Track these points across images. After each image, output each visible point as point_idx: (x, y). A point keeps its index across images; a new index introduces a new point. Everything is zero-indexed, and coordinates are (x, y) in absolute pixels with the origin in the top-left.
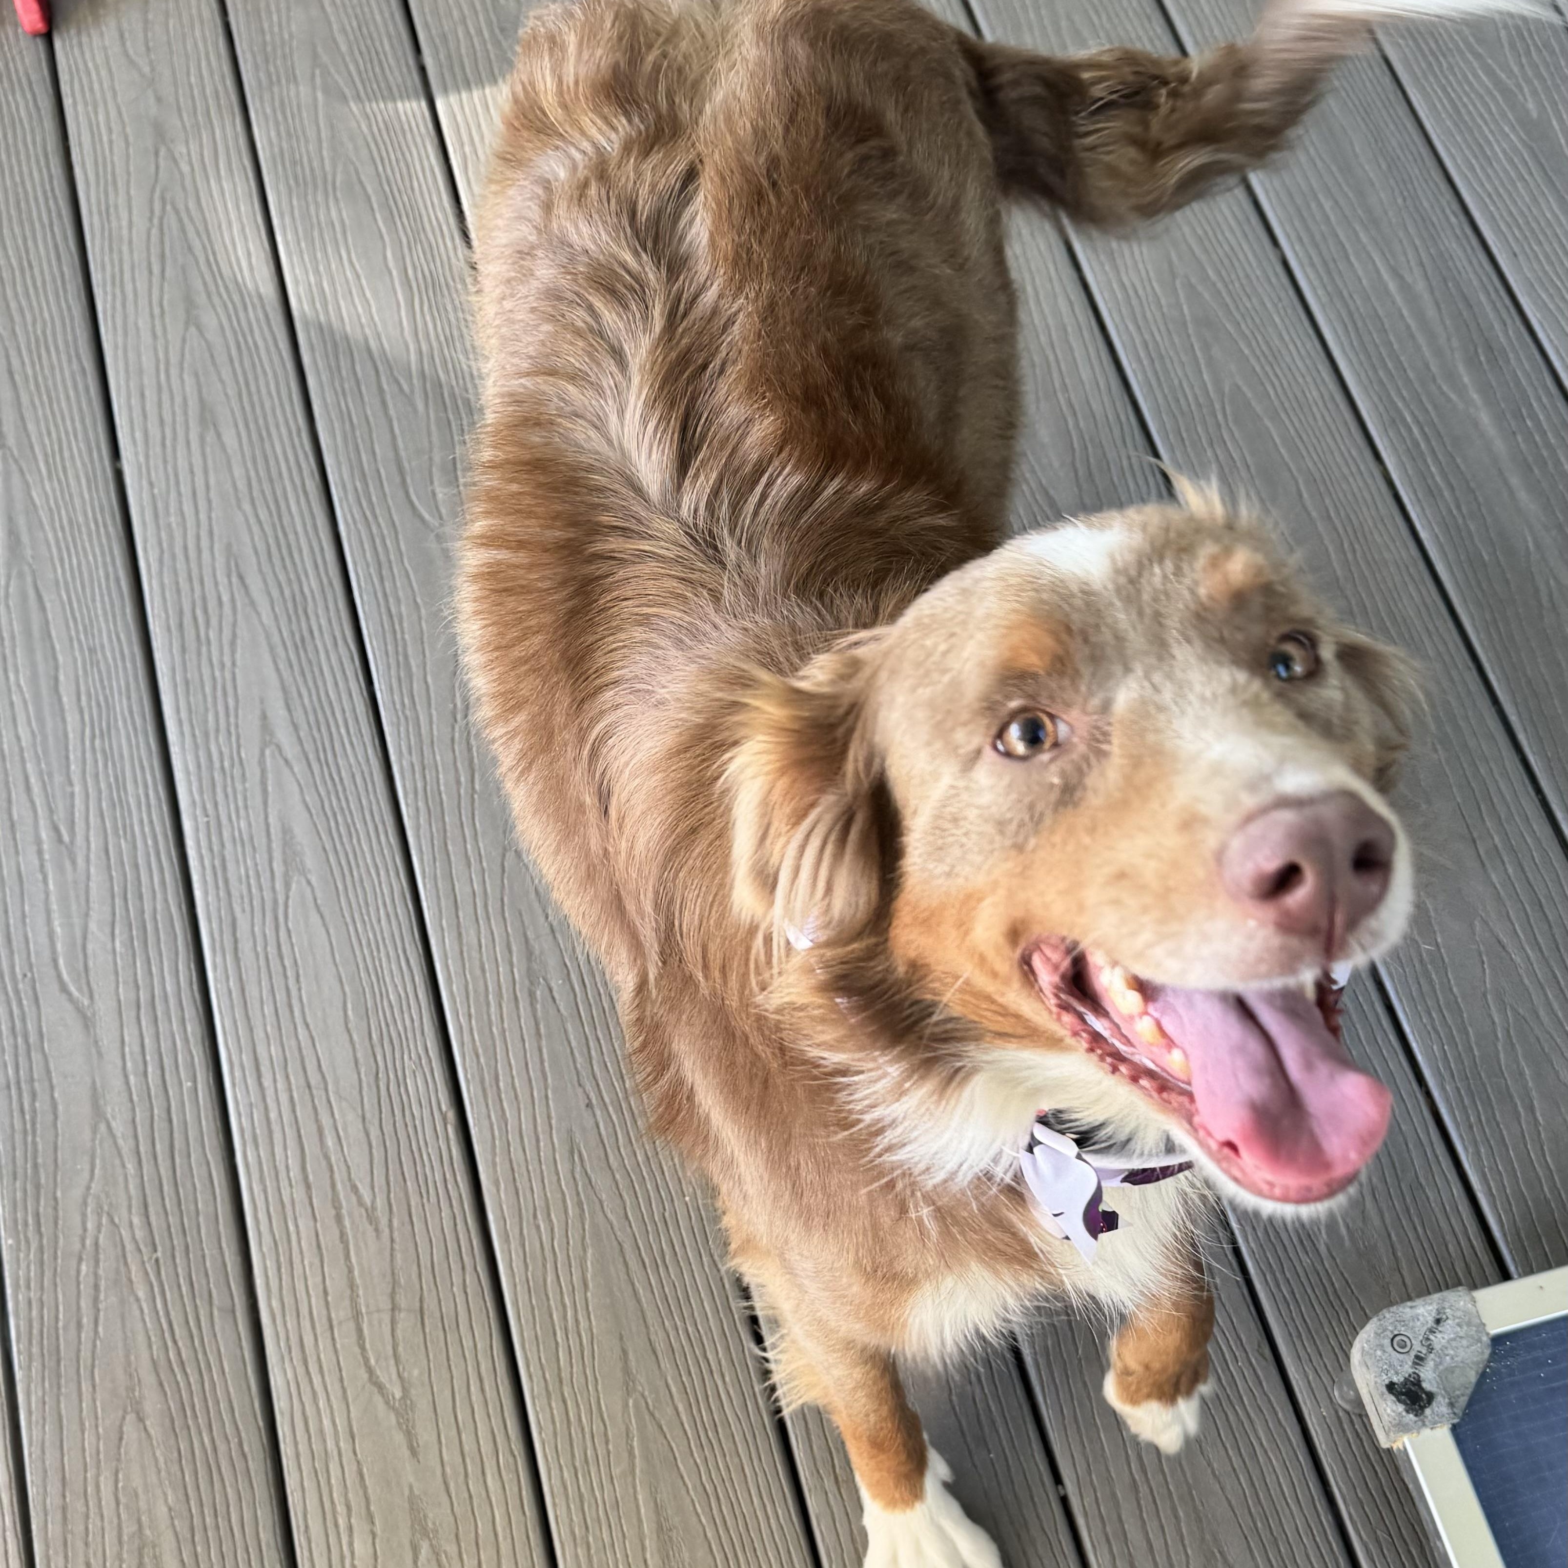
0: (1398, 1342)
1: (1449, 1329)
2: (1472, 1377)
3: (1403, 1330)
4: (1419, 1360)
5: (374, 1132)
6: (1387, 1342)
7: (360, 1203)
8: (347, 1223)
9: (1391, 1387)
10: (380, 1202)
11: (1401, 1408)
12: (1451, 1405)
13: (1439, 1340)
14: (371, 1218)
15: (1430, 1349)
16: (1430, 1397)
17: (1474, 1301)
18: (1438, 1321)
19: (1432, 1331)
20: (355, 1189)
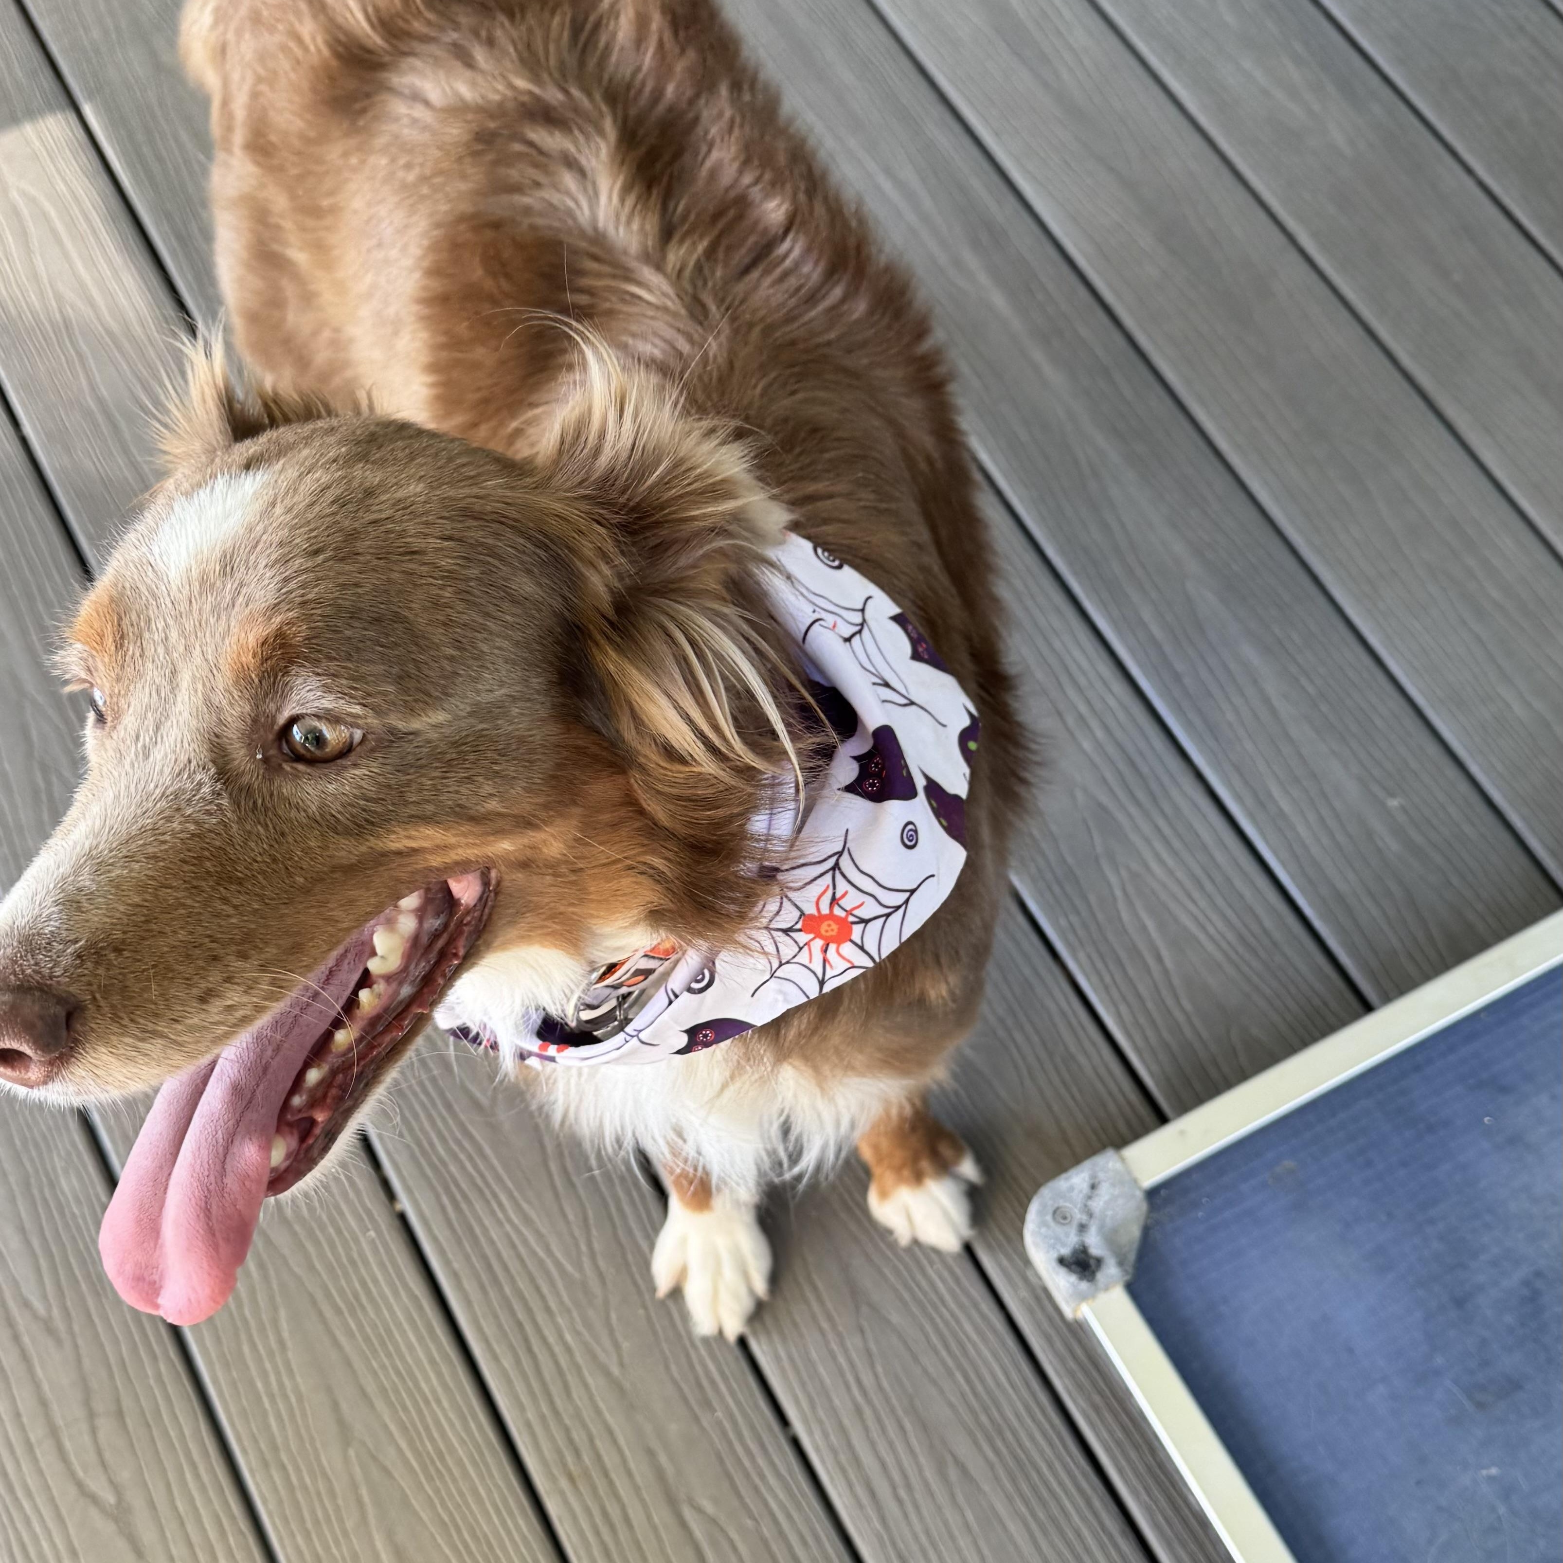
0: (1060, 1216)
1: (1105, 1192)
2: (1135, 1232)
3: (1061, 1203)
4: (1082, 1228)
5: (36, 1243)
6: (1049, 1218)
7: (35, 1316)
8: (26, 1339)
9: (1062, 1261)
10: (56, 1312)
11: (1073, 1278)
12: (1121, 1264)
13: (1097, 1205)
14: (50, 1330)
15: (1091, 1215)
16: (1099, 1261)
17: (1123, 1160)
18: (1093, 1187)
19: (1090, 1197)
20: (26, 1304)
